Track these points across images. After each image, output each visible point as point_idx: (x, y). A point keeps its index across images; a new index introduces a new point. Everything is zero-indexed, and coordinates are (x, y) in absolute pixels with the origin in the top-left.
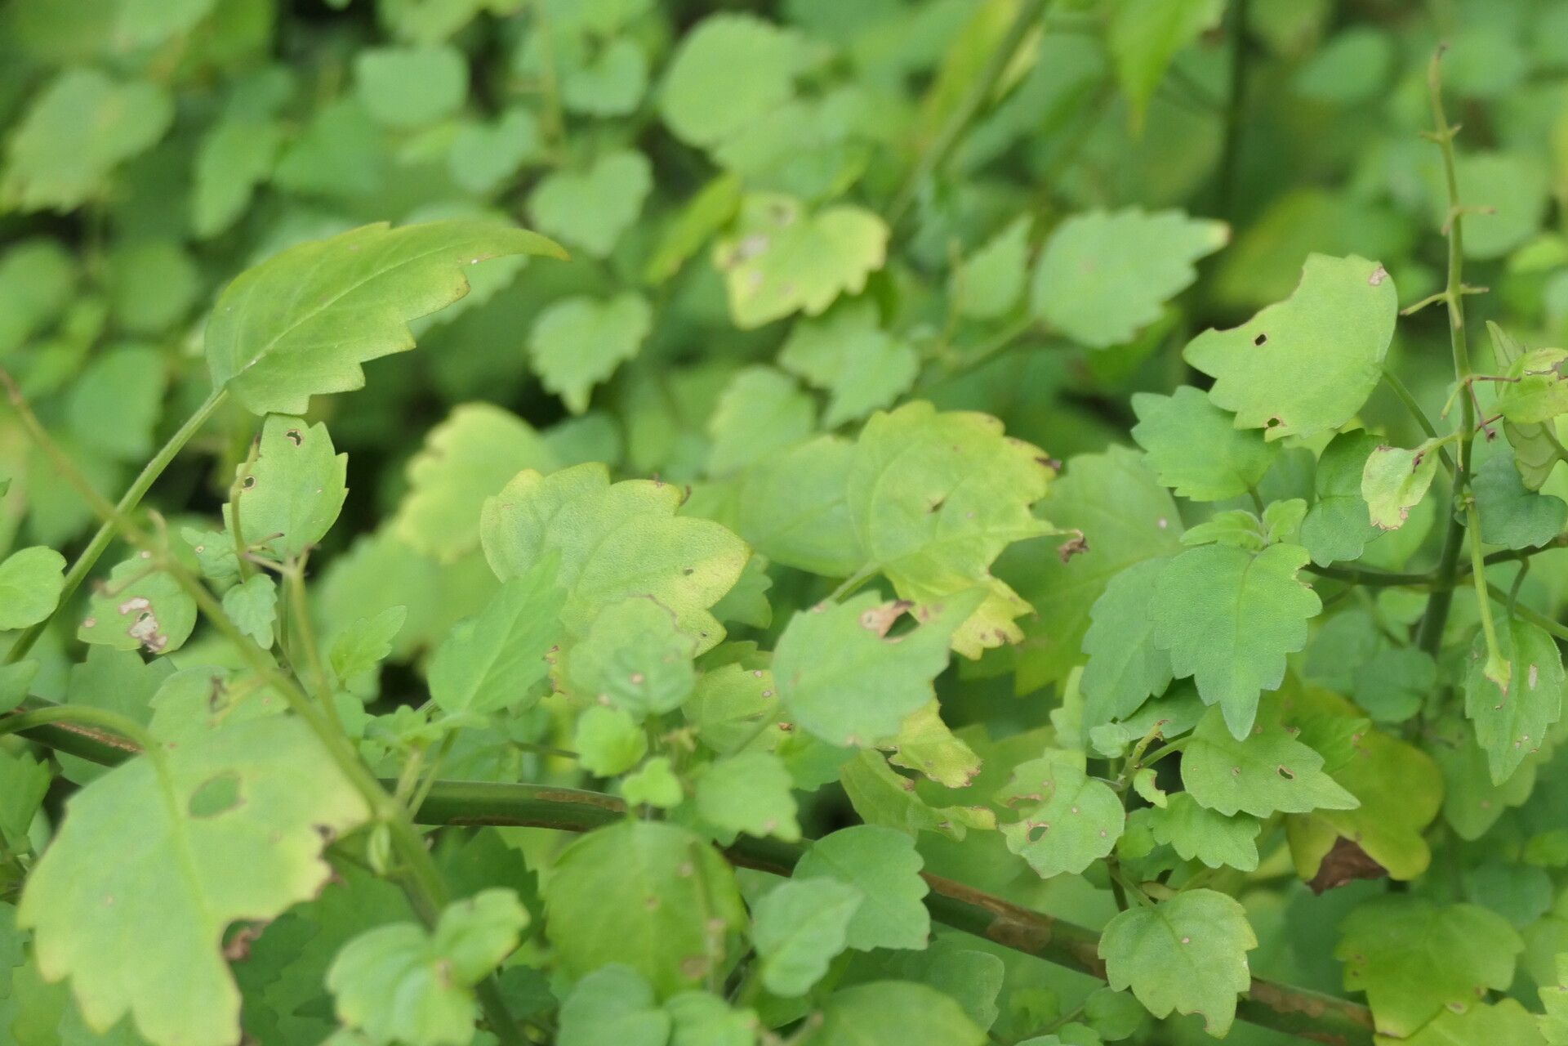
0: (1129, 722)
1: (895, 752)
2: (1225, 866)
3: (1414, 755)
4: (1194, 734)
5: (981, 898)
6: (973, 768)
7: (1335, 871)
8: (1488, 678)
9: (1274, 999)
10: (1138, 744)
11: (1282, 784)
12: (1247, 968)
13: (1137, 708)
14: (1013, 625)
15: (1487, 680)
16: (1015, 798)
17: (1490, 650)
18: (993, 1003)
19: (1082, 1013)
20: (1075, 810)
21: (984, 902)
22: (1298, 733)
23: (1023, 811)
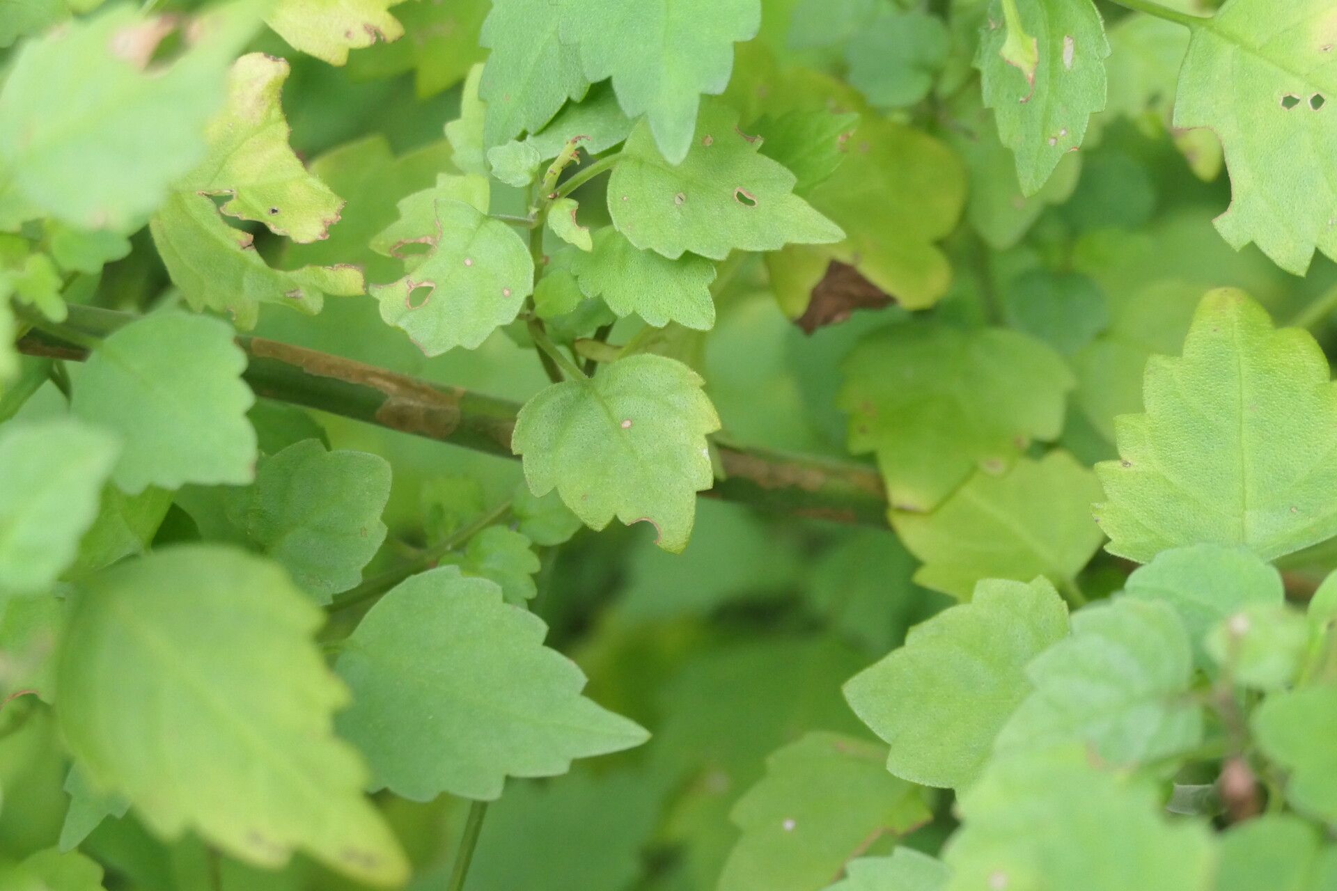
0: (544, 136)
1: (229, 198)
2: (672, 324)
3: (928, 145)
4: (624, 150)
5: (364, 374)
6: (331, 215)
7: (828, 304)
8: (1008, 62)
9: (758, 470)
10: (551, 168)
11: (739, 213)
12: (708, 458)
13: (551, 116)
14: (388, 16)
15: (1006, 63)
16: (400, 243)
17: (1009, 24)
18: (378, 519)
19: (509, 510)
20: (468, 262)
21: (371, 379)
22: (759, 143)
23: (410, 261)
